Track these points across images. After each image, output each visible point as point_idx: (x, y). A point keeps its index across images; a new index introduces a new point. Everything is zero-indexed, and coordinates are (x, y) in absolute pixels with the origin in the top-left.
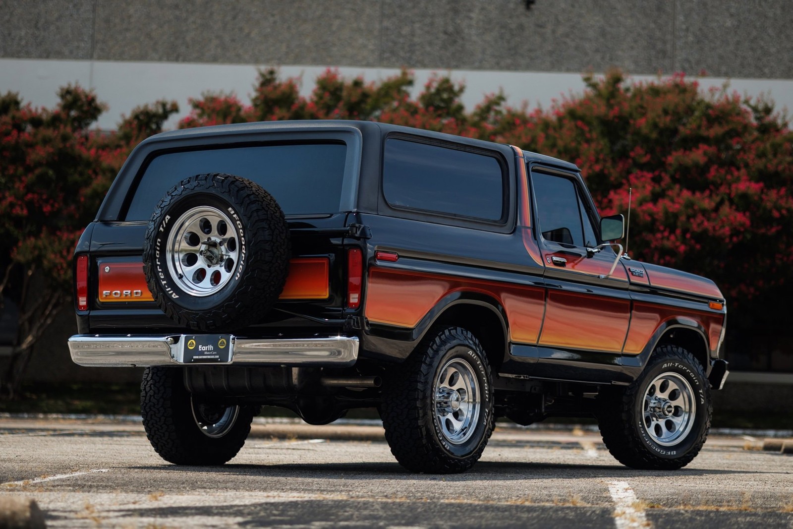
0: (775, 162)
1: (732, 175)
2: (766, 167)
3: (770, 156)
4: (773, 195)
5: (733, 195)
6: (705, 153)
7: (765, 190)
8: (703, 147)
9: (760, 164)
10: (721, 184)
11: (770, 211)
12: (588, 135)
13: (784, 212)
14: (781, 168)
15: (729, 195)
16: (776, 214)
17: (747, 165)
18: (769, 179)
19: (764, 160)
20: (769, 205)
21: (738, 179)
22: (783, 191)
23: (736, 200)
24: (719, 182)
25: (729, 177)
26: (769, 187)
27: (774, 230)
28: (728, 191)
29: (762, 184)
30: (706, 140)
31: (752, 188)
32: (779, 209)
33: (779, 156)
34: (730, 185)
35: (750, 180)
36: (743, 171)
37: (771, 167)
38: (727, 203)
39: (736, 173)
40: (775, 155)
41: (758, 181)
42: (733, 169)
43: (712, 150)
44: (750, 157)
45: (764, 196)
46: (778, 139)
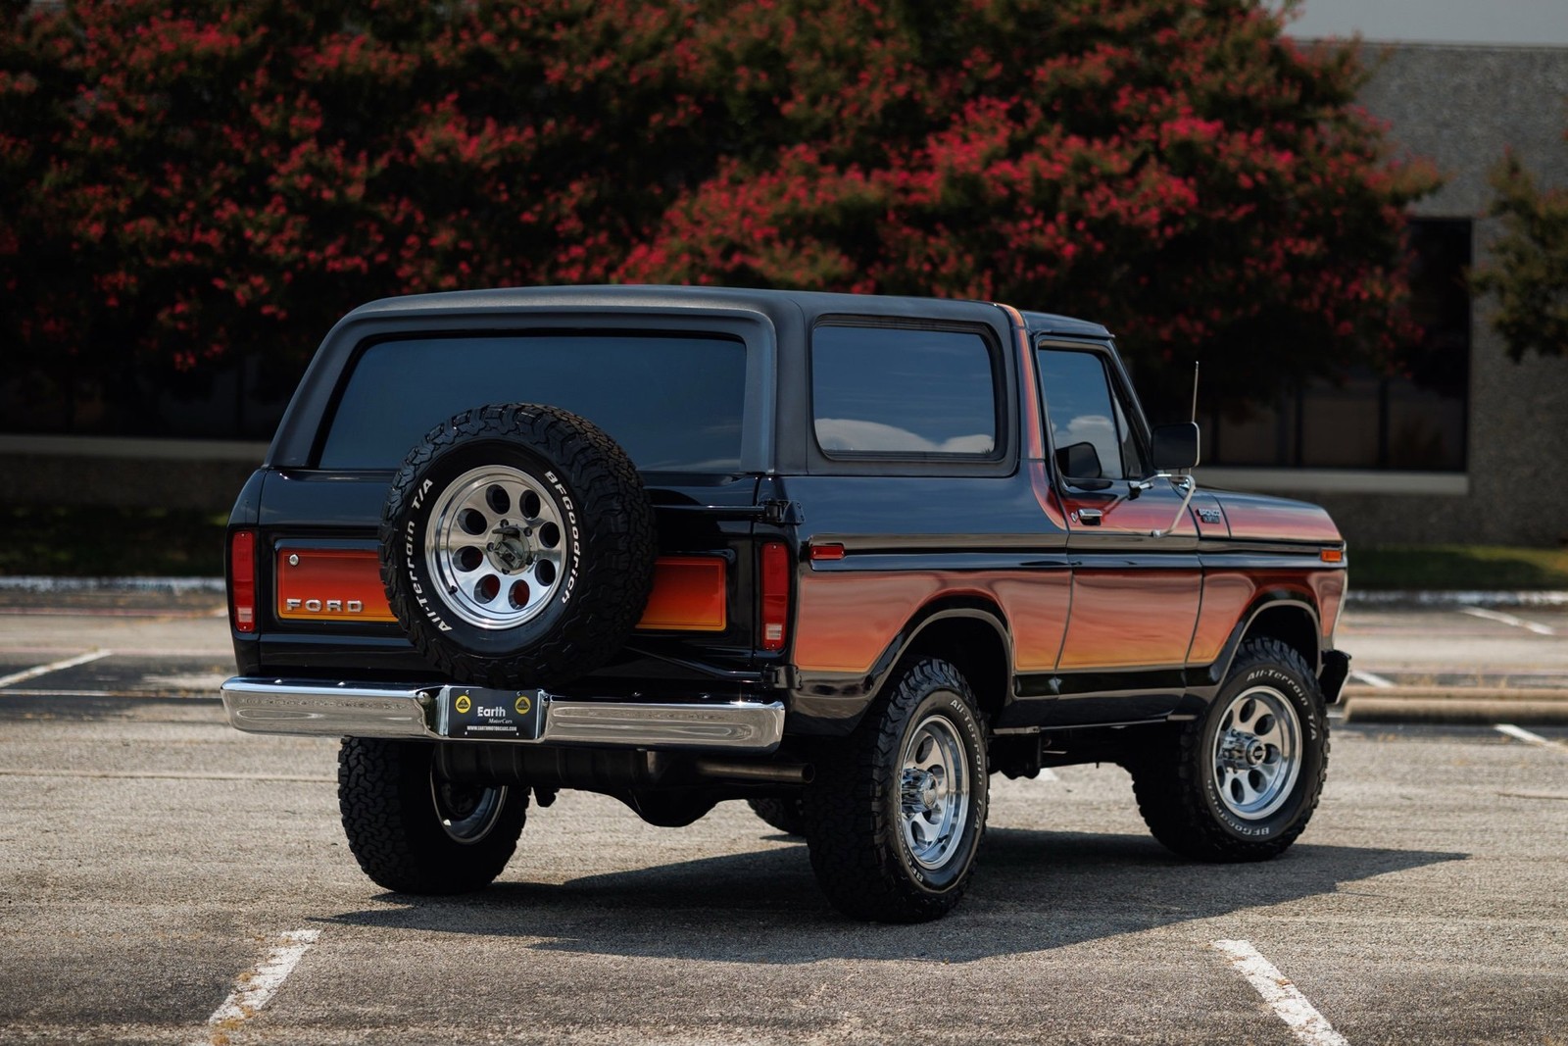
0: (1242, 78)
1: (1159, 102)
2: (1224, 86)
3: (1232, 67)
4: (1238, 143)
5: (1163, 145)
6: (1109, 63)
7: (1225, 135)
8: (1107, 49)
9: (1213, 82)
10: (1141, 123)
11: (1235, 176)
12: (879, 24)
13: (1261, 177)
14: (1254, 89)
15: (1156, 143)
16: (1245, 181)
17: (1187, 84)
18: (1229, 111)
19: (1221, 75)
20: (1232, 164)
21: (1171, 114)
22: (1259, 136)
23: (1170, 154)
24: (1136, 118)
25: (1155, 108)
26: (1230, 128)
27: (1241, 212)
28: (1153, 137)
29: (1219, 124)
30: (1108, 34)
31: (1200, 131)
32: (1250, 172)
33: (1249, 67)
34: (1157, 124)
35: (1193, 115)
36: (1181, 96)
37: (1234, 90)
38: (1153, 160)
39: (1167, 101)
40: (1242, 63)
41: (1210, 118)
42: (1161, 91)
43: (1121, 56)
44: (1193, 67)
45: (1221, 146)
46: (1247, 32)
